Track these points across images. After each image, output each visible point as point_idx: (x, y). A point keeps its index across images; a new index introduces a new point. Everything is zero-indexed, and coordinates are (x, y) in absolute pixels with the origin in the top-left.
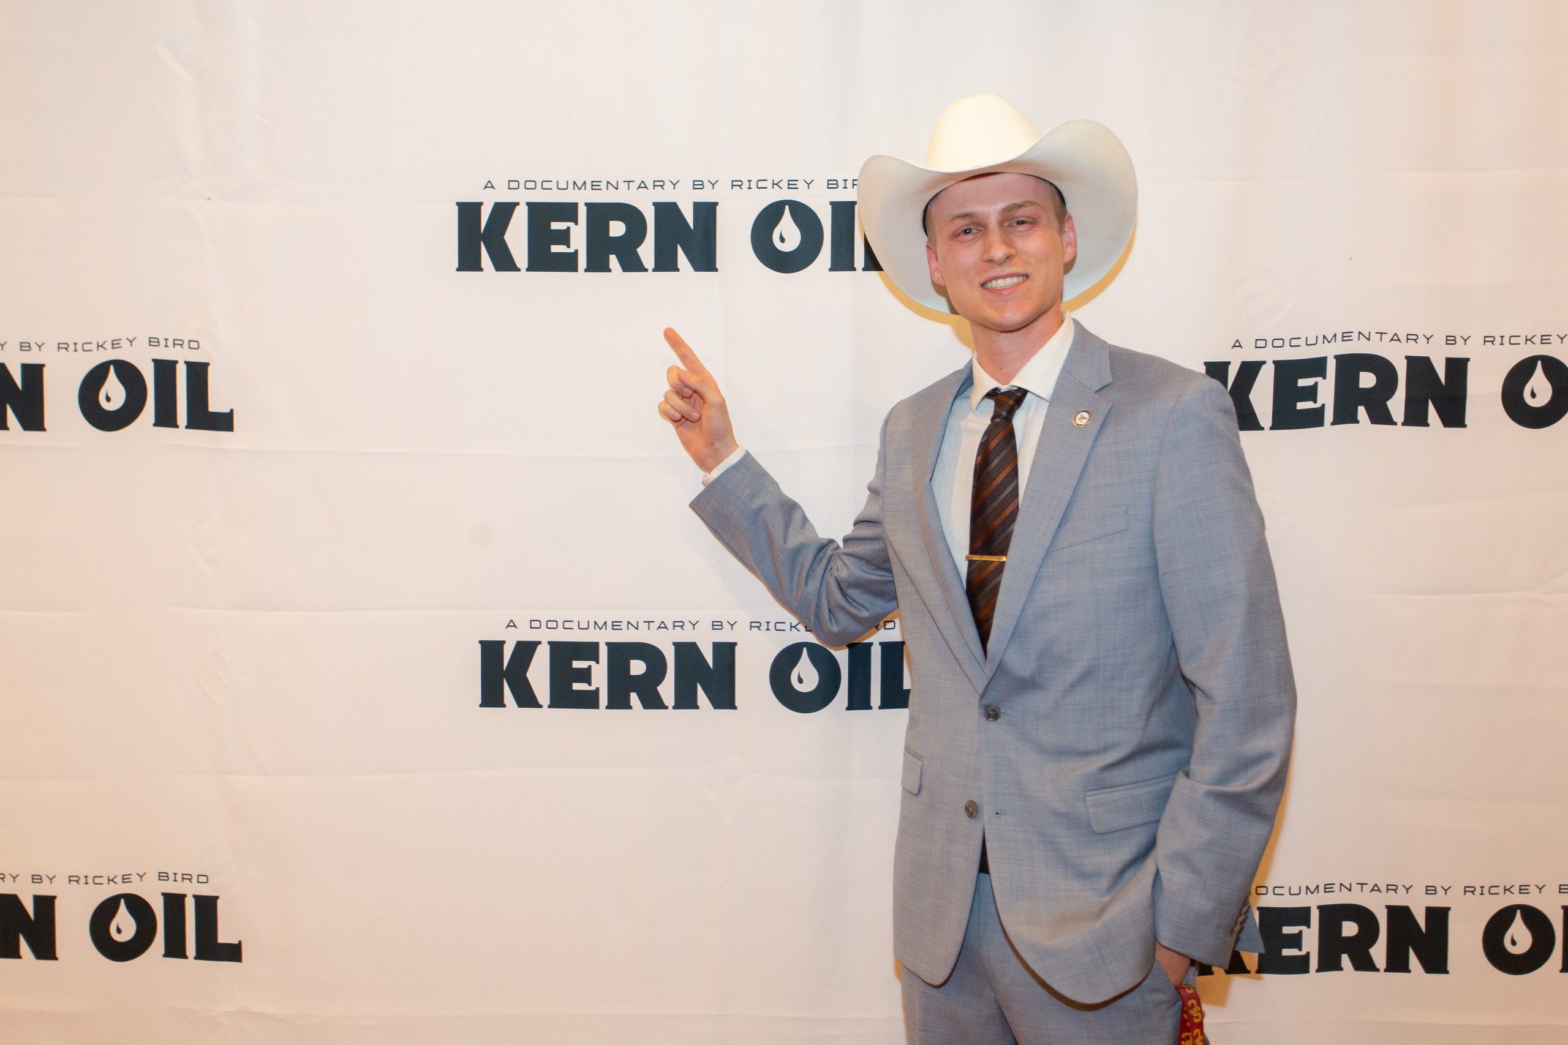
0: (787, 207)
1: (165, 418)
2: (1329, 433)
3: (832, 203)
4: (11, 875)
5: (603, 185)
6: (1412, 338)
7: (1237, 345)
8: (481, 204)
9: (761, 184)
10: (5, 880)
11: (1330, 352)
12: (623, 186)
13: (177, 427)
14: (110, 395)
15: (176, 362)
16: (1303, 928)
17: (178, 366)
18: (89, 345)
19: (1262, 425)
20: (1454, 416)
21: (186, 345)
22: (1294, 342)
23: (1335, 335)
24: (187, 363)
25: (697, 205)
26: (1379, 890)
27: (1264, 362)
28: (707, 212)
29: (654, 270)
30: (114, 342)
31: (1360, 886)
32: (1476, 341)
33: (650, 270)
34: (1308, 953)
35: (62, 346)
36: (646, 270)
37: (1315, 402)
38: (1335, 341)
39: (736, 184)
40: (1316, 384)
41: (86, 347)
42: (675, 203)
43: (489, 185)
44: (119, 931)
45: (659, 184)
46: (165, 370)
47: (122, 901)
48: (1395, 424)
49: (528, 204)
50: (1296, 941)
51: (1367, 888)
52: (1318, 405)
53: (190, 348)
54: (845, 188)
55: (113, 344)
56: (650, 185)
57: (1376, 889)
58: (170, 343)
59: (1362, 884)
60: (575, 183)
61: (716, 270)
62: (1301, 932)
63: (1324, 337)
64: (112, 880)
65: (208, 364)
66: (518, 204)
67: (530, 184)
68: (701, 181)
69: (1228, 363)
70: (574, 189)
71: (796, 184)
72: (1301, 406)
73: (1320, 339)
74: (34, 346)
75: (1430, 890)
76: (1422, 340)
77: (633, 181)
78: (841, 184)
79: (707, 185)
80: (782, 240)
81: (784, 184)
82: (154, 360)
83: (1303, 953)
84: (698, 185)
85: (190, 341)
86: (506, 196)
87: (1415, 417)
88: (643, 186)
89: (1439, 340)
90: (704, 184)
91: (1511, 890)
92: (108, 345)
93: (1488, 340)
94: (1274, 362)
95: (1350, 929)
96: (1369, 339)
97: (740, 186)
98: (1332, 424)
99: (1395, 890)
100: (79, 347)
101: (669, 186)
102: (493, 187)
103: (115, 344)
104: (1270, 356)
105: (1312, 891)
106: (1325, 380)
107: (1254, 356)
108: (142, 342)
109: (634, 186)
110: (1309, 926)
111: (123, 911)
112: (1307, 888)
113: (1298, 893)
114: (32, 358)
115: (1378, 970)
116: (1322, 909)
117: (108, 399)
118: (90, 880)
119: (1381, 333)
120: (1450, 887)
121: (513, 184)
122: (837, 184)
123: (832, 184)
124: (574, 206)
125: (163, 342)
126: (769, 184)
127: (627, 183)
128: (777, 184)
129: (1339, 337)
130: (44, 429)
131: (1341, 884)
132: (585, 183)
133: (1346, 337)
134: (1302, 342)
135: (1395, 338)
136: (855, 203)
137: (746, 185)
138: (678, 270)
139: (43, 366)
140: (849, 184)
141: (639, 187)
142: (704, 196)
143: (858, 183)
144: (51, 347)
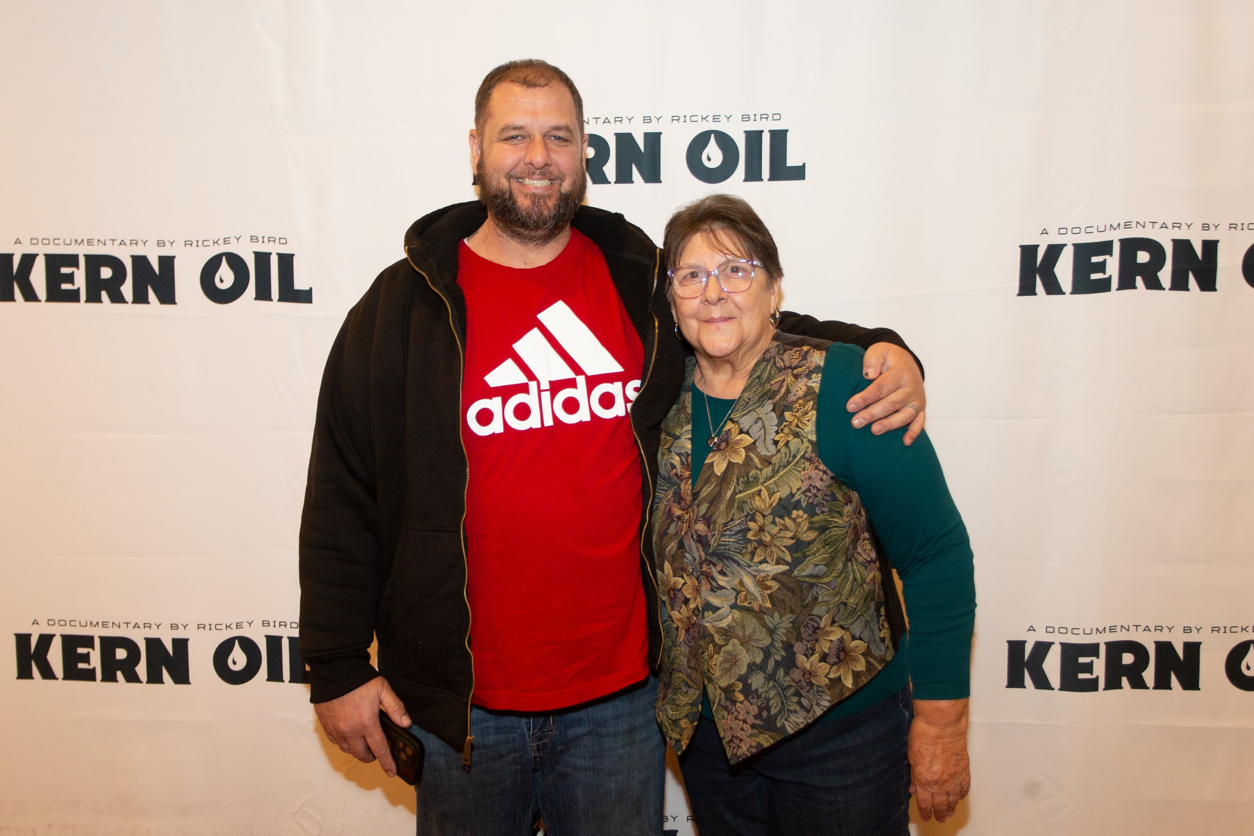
0: (712, 136)
1: (263, 294)
2: (1115, 296)
3: (746, 132)
4: (155, 624)
6: (1177, 225)
7: (1045, 232)
9: (693, 119)
10: (151, 628)
11: (1115, 237)
12: (593, 121)
13: (272, 300)
14: (222, 278)
15: (270, 254)
16: (1094, 659)
17: (272, 256)
18: (207, 242)
19: (1064, 291)
20: (1208, 283)
21: (277, 241)
22: (1088, 230)
23: (1119, 225)
24: (278, 254)
25: (647, 136)
26: (1149, 630)
27: (1066, 245)
28: (654, 140)
29: (616, 183)
30: (225, 240)
31: (1135, 627)
32: (1224, 227)
33: (613, 182)
34: (1097, 677)
36: (610, 183)
37: (1105, 273)
38: (1119, 229)
39: (675, 119)
40: (1105, 260)
41: (205, 243)
42: (631, 133)
44: (234, 663)
45: (619, 120)
46: (262, 259)
47: (237, 641)
48: (1164, 289)
50: (1089, 668)
51: (1141, 629)
52: (1106, 276)
53: (280, 243)
54: (755, 120)
55: (224, 241)
56: (612, 120)
57: (1147, 629)
58: (266, 240)
59: (1137, 626)
61: (661, 182)
62: (1092, 662)
63: (1111, 226)
64: (229, 627)
65: (293, 255)
68: (650, 117)
69: (1038, 246)
71: (719, 118)
72: (1094, 276)
73: (1108, 227)
74: (167, 243)
75: (1187, 630)
76: (1184, 227)
78: (752, 118)
79: (653, 119)
80: (709, 159)
81: (710, 119)
82: (255, 253)
83: (1094, 676)
84: (647, 120)
85: (280, 238)
87: (1179, 284)
88: (607, 121)
89: (1197, 227)
90: (651, 119)
91: (1246, 629)
92: (221, 242)
93: (1233, 226)
94: (1074, 245)
95: (1128, 659)
96: (1144, 227)
97: (678, 120)
98: (1118, 289)
99: (1161, 630)
100: (200, 243)
103: (226, 241)
104: (1070, 240)
105: (1101, 631)
106: (1111, 258)
107: (1057, 240)
108: (246, 240)
109: (600, 121)
110: (1098, 657)
111: (237, 648)
112: (1097, 629)
113: (1090, 633)
114: (166, 252)
115: (1148, 688)
116: (1109, 645)
117: (222, 281)
118: (213, 627)
119: (1154, 223)
120: (1201, 627)
122: (749, 118)
123: (745, 118)
125: (260, 240)
126: (699, 118)
127: (595, 119)
128: (705, 118)
129: (1122, 226)
130: (176, 304)
131: (1122, 626)
133: (1127, 225)
134: (1094, 230)
135: (1164, 226)
136: (762, 131)
137: (682, 119)
138: (633, 182)
139: (174, 257)
140: (758, 118)
141: (604, 122)
142: (652, 128)
143: (764, 117)
144: (180, 243)
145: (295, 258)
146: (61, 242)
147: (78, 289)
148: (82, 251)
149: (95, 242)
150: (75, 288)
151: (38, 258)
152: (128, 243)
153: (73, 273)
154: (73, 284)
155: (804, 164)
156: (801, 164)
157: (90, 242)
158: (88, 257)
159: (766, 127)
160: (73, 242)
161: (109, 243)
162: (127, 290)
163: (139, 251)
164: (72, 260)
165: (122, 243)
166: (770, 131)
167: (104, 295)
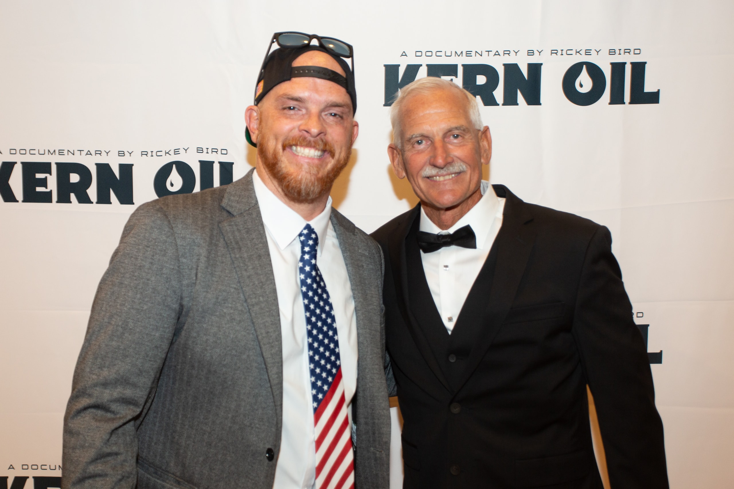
0: (584, 66)
3: (612, 64)
5: (473, 54)
8: (399, 65)
9: (569, 52)
12: (485, 54)
14: (173, 183)
15: (213, 162)
17: (214, 165)
18: (160, 152)
21: (219, 152)
24: (220, 163)
25: (530, 65)
28: (535, 69)
29: (503, 105)
33: (501, 105)
35: (144, 153)
36: (498, 105)
39: (554, 52)
41: (159, 154)
42: (517, 64)
43: (404, 54)
45: (507, 53)
46: (206, 167)
49: (427, 65)
53: (222, 154)
54: (620, 54)
56: (501, 53)
58: (210, 151)
60: (456, 52)
61: (540, 104)
65: (233, 163)
66: (421, 65)
67: (429, 54)
68: (533, 51)
70: (455, 56)
71: (590, 52)
74: (126, 153)
77: (491, 51)
78: (617, 52)
79: (536, 53)
80: (581, 86)
81: (583, 52)
82: (200, 161)
84: (531, 53)
85: (222, 150)
86: (414, 61)
88: (497, 54)
90: (534, 53)
92: (172, 152)
97: (556, 53)
100: (154, 154)
101: (513, 54)
102: (406, 55)
103: (176, 152)
108: (193, 150)
109: (492, 54)
114: (126, 160)
117: (172, 185)
121: (418, 54)
122: (615, 52)
123: (612, 52)
124: (456, 66)
126: (573, 52)
127: (488, 52)
128: (578, 52)
130: (132, 203)
132: (462, 52)
136: (625, 63)
137: (560, 53)
138: (517, 104)
139: (132, 165)
140: (622, 52)
141: (495, 55)
142: (534, 60)
143: (627, 51)
144: (137, 154)
145: (234, 166)
146: (36, 152)
147: (51, 192)
148: (54, 160)
149: (66, 152)
150: (48, 190)
151: (16, 166)
152: (93, 153)
153: (46, 177)
154: (47, 188)
155: (659, 90)
156: (656, 90)
157: (61, 152)
158: (59, 165)
159: (629, 59)
160: (47, 152)
161: (77, 153)
162: (92, 192)
163: (103, 160)
164: (46, 167)
165: (89, 153)
166: (632, 63)
167: (73, 196)
